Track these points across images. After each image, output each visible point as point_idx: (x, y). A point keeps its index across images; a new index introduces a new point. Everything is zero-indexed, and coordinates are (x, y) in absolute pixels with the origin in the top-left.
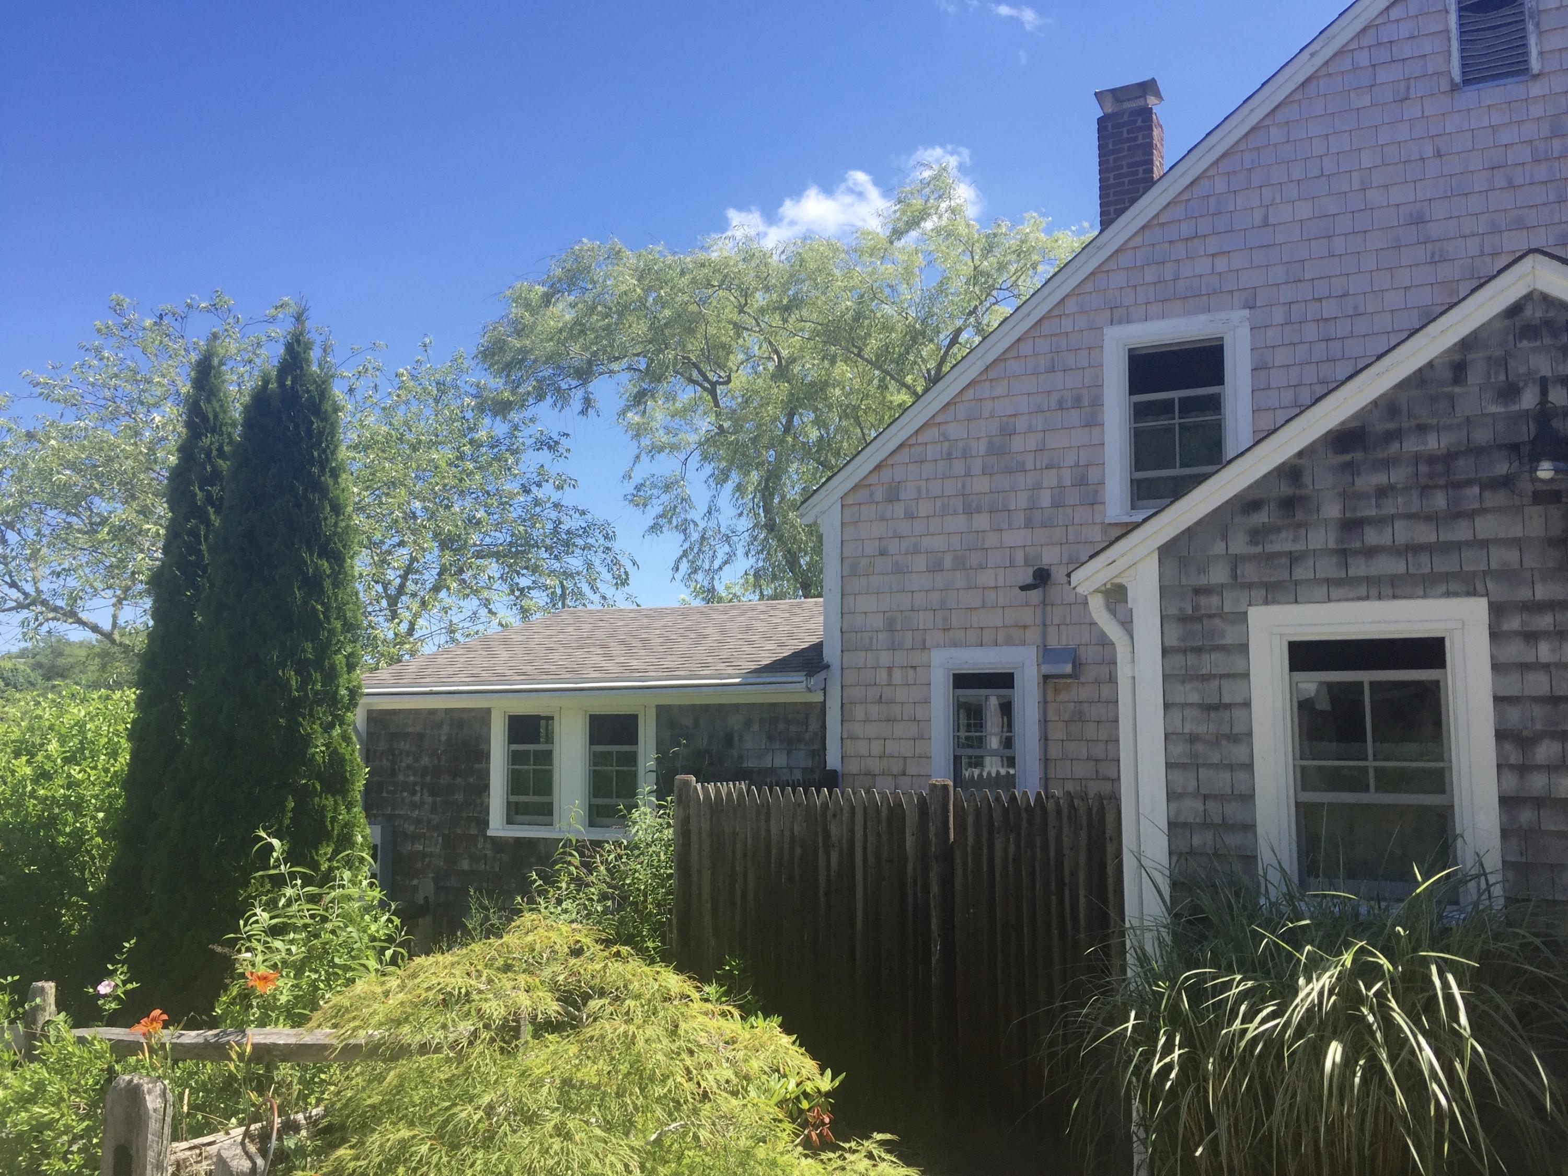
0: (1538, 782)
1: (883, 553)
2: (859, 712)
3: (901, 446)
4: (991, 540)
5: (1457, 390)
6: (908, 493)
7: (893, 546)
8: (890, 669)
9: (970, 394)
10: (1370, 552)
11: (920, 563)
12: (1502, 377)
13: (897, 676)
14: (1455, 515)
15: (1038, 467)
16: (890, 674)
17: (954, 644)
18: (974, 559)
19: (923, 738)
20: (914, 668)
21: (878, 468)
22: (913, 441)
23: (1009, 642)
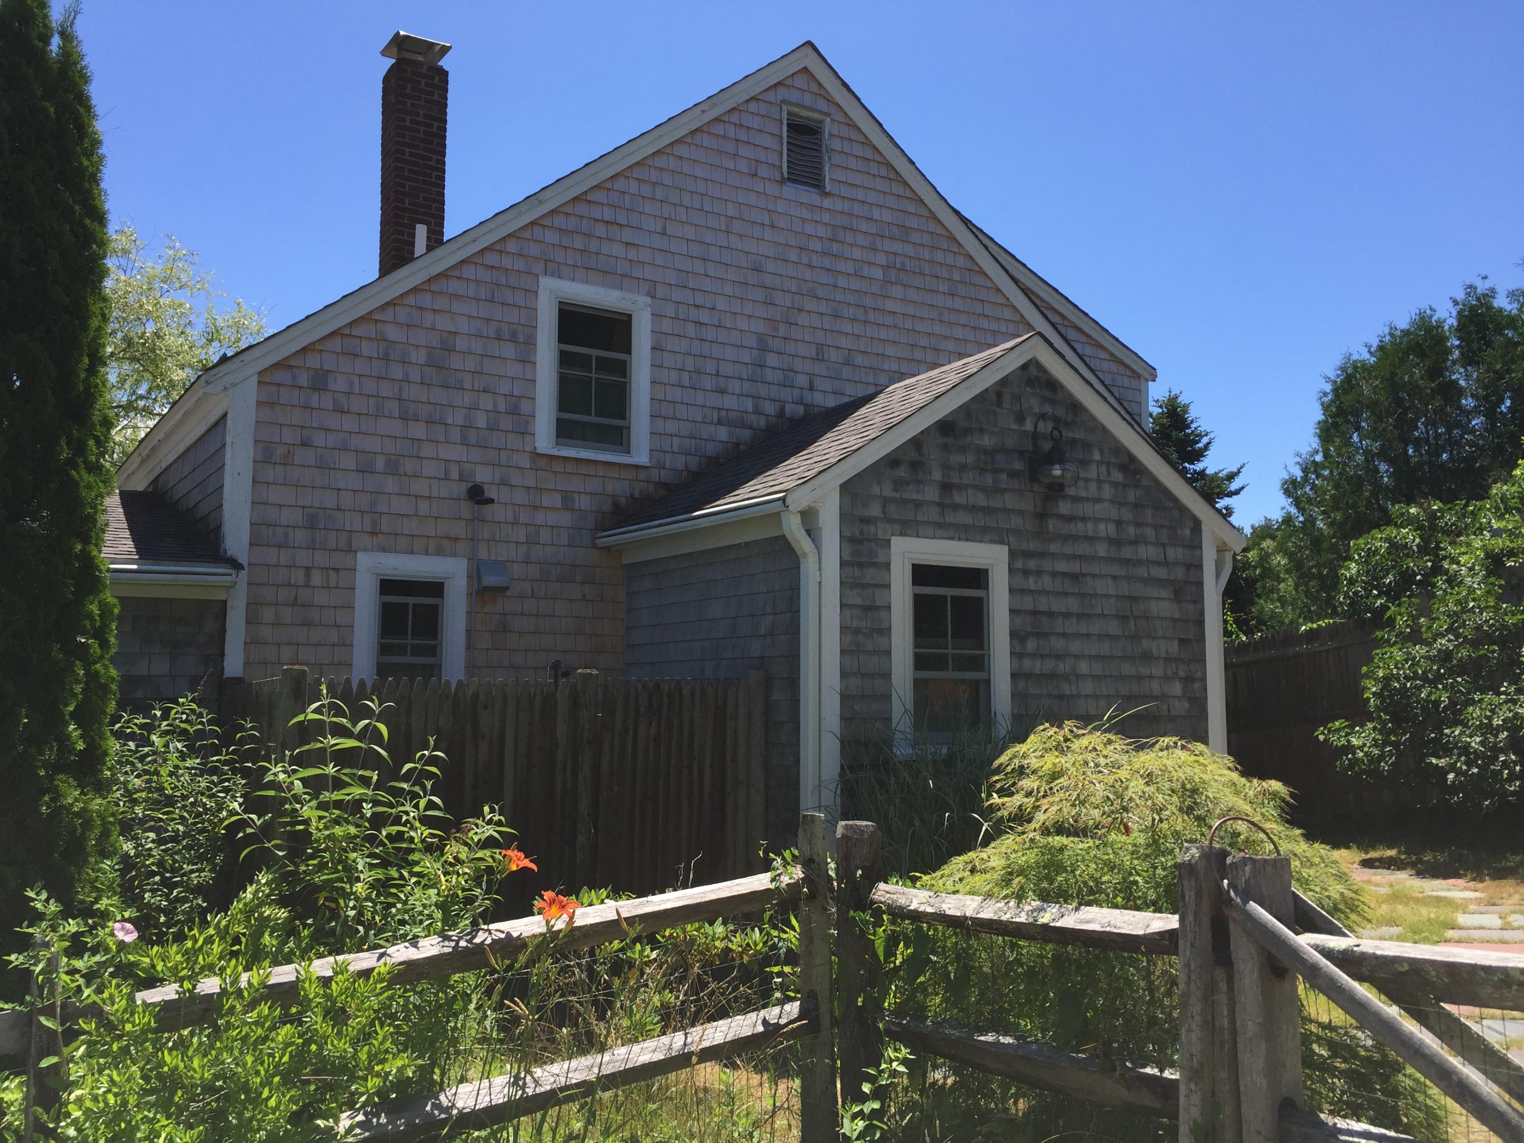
0: (1027, 664)
1: (305, 444)
2: (268, 614)
3: (333, 334)
4: (428, 450)
5: (998, 410)
6: (339, 384)
7: (319, 439)
8: (308, 570)
9: (411, 300)
10: (955, 507)
11: (349, 461)
12: (1019, 408)
13: (317, 579)
14: (996, 490)
15: (476, 388)
16: (308, 575)
17: (384, 549)
18: (409, 466)
19: (346, 644)
20: (336, 570)
21: (304, 350)
22: (347, 331)
23: (439, 552)
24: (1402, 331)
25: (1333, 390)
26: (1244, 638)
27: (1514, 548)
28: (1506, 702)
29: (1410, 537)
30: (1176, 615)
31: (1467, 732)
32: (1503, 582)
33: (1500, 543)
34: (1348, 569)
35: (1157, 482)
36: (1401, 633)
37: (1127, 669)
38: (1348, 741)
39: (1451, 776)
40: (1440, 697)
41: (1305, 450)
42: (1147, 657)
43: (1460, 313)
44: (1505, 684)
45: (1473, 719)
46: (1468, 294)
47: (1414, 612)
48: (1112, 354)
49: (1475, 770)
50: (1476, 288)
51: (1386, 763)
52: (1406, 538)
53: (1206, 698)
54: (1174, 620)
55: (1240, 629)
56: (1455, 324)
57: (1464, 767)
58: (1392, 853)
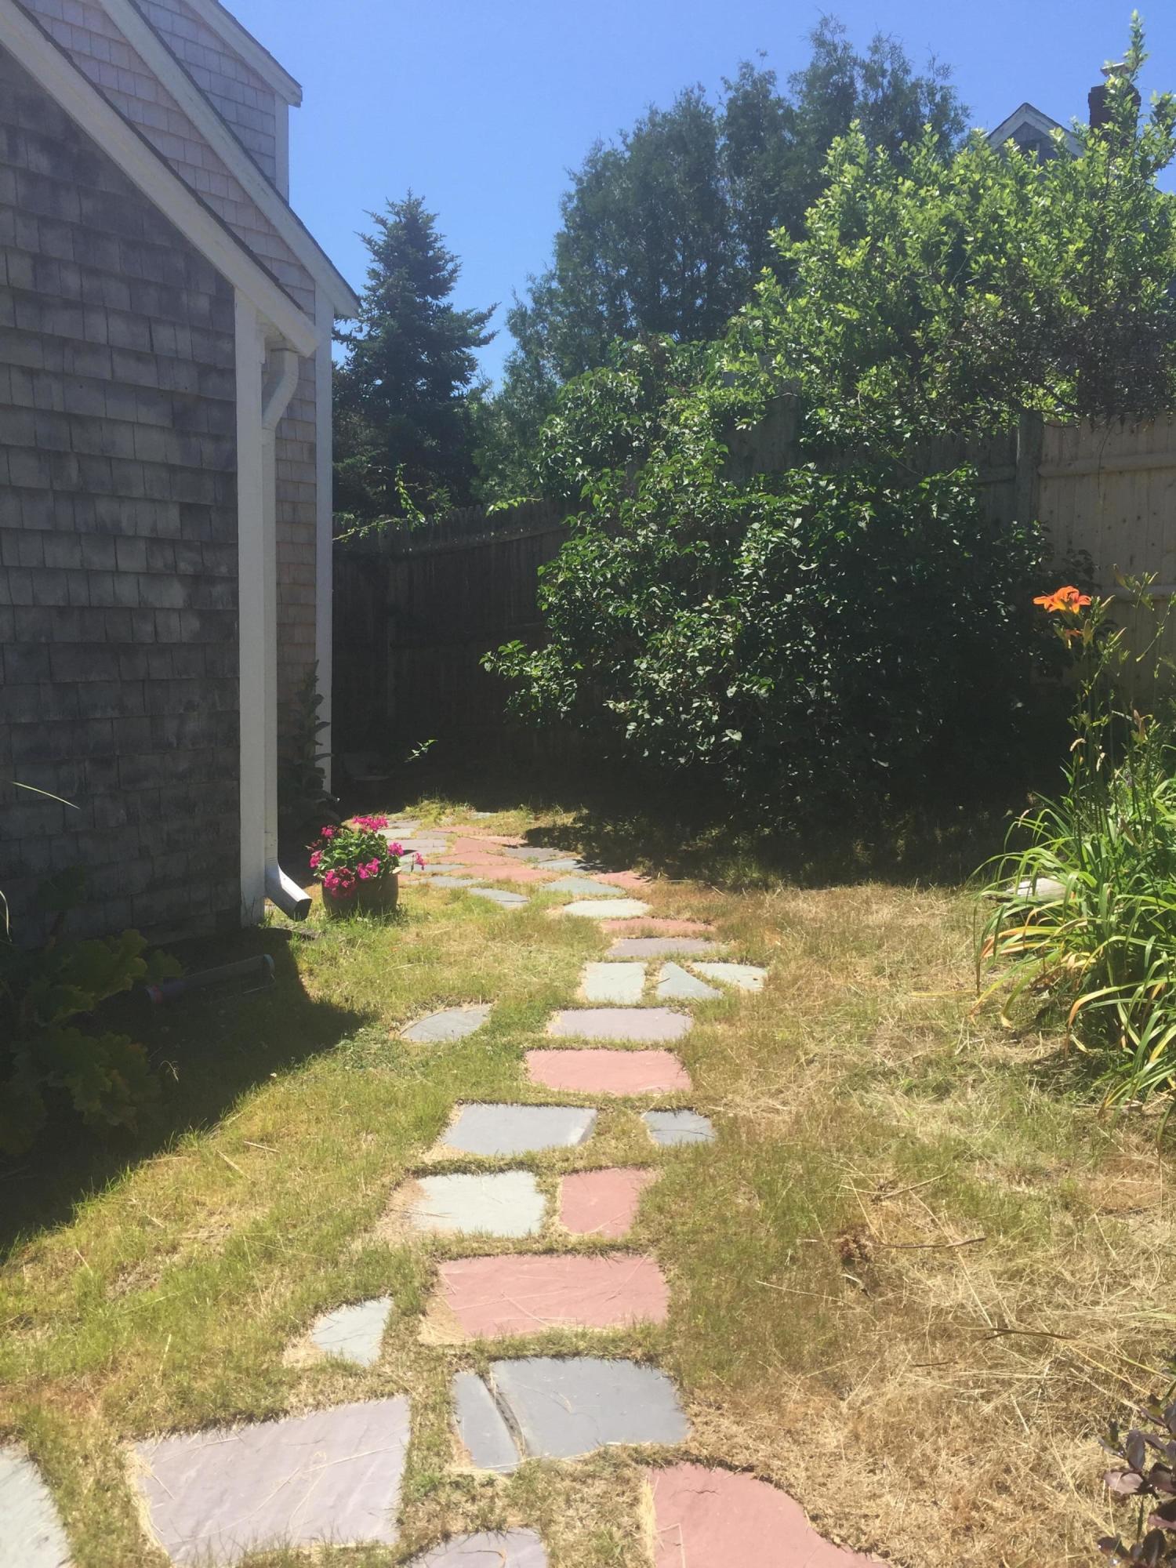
24: (664, 116)
25: (578, 191)
26: (423, 520)
27: (748, 403)
28: (707, 624)
29: (630, 385)
30: (176, 459)
31: (656, 666)
32: (726, 450)
33: (735, 395)
34: (551, 426)
35: (133, 190)
36: (600, 519)
37: (60, 555)
38: (522, 670)
39: (632, 726)
40: (629, 613)
41: (540, 272)
42: (110, 535)
43: (732, 101)
44: (709, 598)
45: (663, 646)
46: (743, 76)
47: (617, 490)
48: (224, 44)
49: (660, 721)
50: (753, 69)
51: (564, 702)
52: (622, 386)
53: (236, 613)
54: (172, 469)
55: (418, 507)
56: (725, 113)
57: (647, 716)
58: (566, 819)
